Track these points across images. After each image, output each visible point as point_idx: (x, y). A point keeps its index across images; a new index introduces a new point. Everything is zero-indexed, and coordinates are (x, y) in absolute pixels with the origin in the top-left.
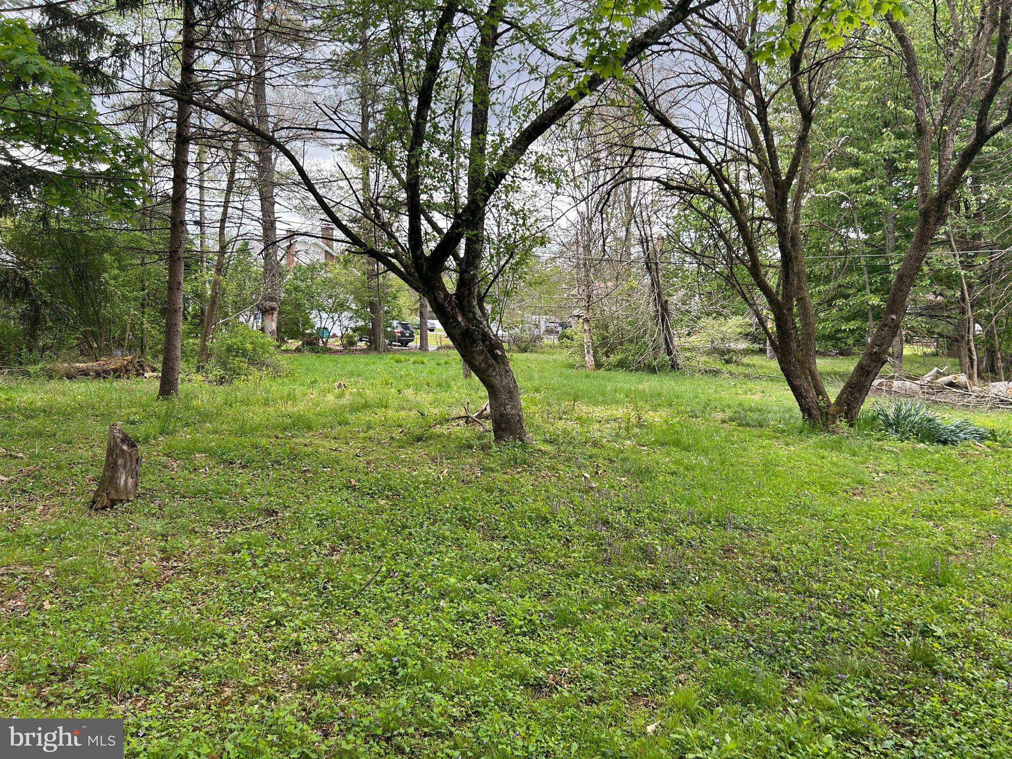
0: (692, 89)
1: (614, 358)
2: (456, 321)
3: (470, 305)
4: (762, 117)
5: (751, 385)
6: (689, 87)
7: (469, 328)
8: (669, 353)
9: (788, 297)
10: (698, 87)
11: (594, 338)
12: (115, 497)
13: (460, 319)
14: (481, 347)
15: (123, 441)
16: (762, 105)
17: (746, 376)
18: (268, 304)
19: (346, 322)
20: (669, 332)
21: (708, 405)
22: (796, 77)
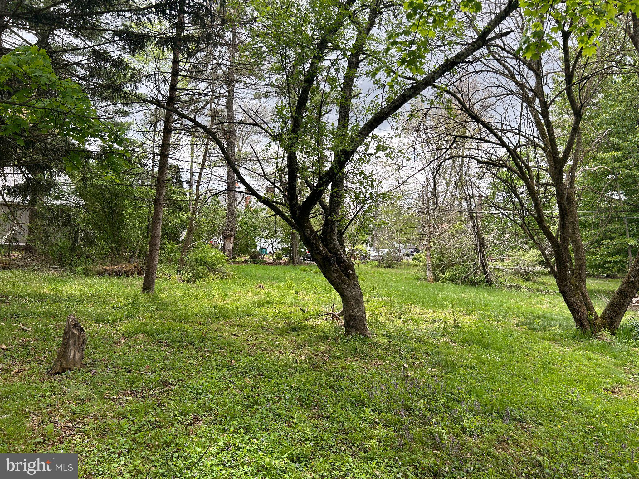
0: (498, 98)
1: (447, 275)
2: (318, 249)
3: (332, 238)
4: (545, 114)
5: (541, 297)
6: (496, 97)
7: (327, 255)
8: (485, 273)
9: (565, 240)
10: (502, 97)
11: (434, 261)
12: (65, 366)
13: (321, 248)
14: (336, 267)
15: (74, 327)
16: (545, 106)
17: (539, 291)
18: (228, 233)
19: (276, 245)
20: (485, 259)
21: (508, 312)
22: (569, 87)
